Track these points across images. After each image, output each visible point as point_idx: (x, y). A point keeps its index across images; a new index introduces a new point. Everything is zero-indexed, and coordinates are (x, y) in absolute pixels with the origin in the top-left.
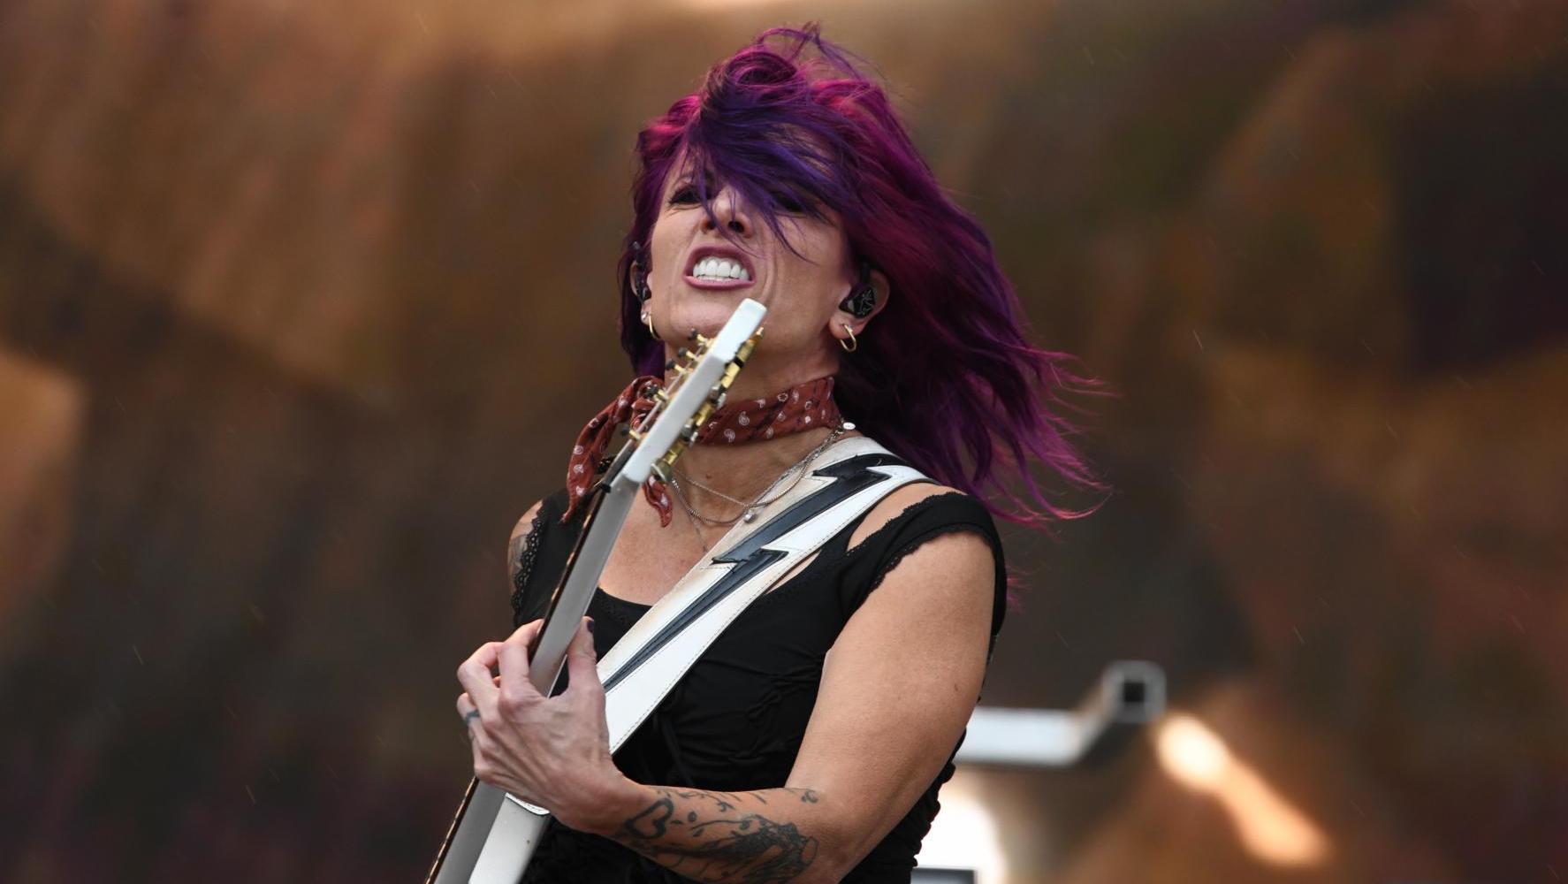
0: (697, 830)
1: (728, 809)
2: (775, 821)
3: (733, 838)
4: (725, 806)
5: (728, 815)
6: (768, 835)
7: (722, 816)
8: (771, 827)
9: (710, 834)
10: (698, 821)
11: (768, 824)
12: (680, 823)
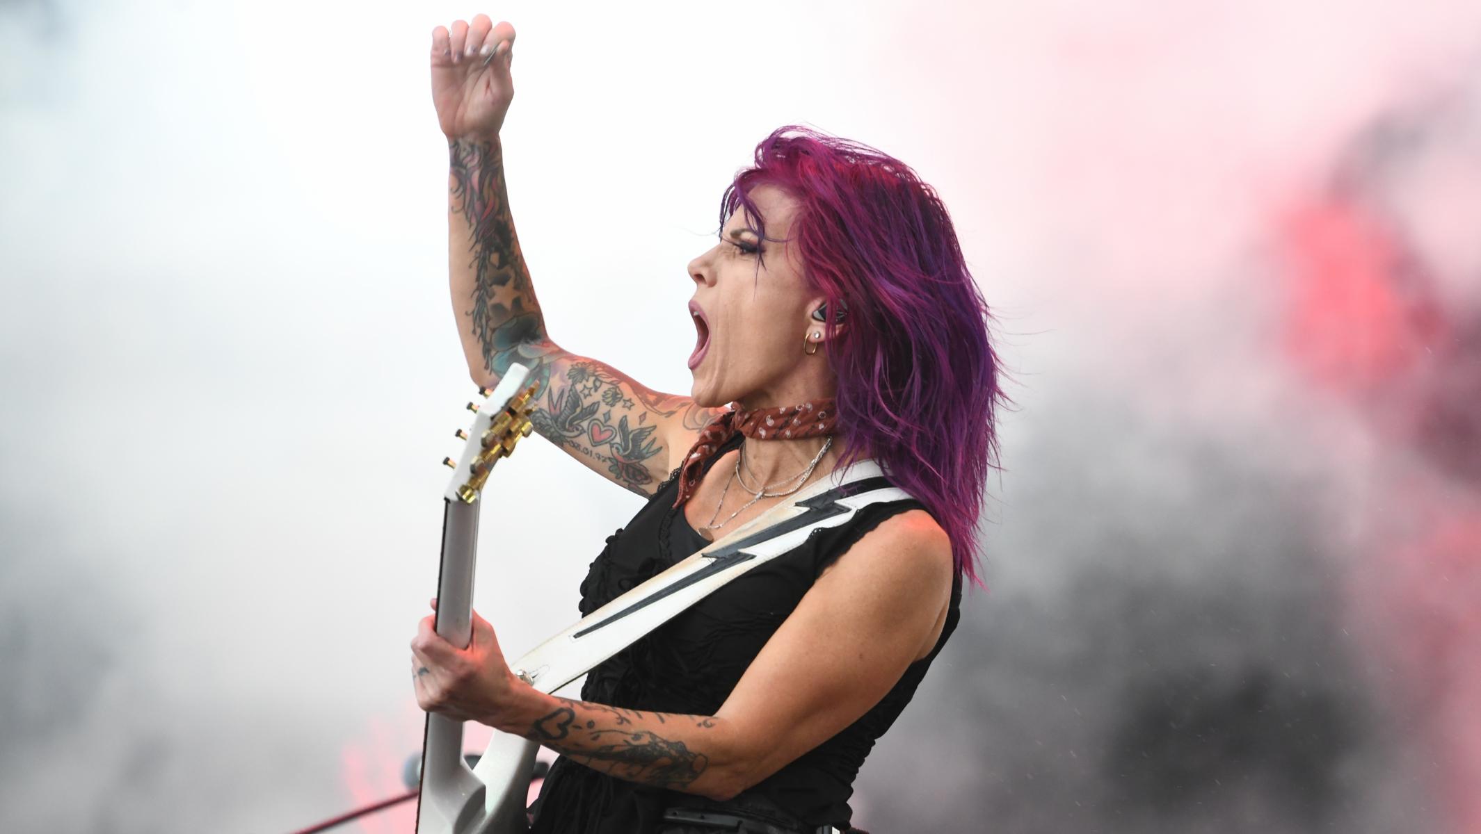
0: (595, 735)
1: (625, 722)
2: (665, 738)
3: (625, 746)
4: (622, 720)
5: (624, 727)
6: (658, 748)
7: (618, 727)
8: (660, 742)
9: (605, 739)
10: (597, 728)
11: (658, 740)
12: (580, 728)
